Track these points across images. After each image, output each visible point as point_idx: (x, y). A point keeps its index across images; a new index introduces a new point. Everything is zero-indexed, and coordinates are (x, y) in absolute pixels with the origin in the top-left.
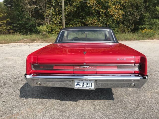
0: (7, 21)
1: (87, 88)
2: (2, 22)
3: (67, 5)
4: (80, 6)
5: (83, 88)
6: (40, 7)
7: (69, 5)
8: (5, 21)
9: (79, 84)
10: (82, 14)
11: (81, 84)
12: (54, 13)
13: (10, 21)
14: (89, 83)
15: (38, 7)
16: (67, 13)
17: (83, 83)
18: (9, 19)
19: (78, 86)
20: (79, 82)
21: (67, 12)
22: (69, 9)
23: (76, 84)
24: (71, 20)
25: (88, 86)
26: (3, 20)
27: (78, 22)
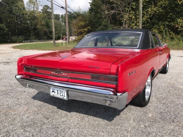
0: (88, 29)
1: (61, 97)
2: (83, 31)
3: (150, 6)
4: (168, 5)
5: (57, 96)
6: (118, 12)
7: (153, 6)
8: (86, 30)
9: (54, 91)
10: (170, 16)
11: (56, 92)
12: (133, 17)
13: (90, 29)
14: (62, 92)
15: (116, 12)
16: (150, 16)
17: (58, 91)
18: (89, 27)
19: (53, 93)
20: (54, 88)
21: (150, 14)
22: (153, 10)
23: (51, 90)
24: (155, 24)
25: (61, 94)
26: (84, 29)
27: (164, 25)
